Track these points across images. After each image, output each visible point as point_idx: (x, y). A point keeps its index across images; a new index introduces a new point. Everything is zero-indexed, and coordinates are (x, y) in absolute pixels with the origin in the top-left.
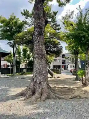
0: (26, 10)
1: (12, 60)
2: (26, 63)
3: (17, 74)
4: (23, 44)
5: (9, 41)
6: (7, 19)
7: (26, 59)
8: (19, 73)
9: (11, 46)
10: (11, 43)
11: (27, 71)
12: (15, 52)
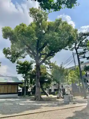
1: (23, 86)
7: (32, 85)
8: (27, 95)
9: (24, 77)
11: (33, 94)
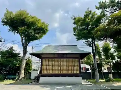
0: (101, 2)
1: (92, 62)
2: (110, 65)
3: (101, 80)
4: (106, 39)
5: (86, 40)
6: (83, 17)
7: (110, 60)
8: (103, 79)
10: (88, 41)
12: (94, 52)
